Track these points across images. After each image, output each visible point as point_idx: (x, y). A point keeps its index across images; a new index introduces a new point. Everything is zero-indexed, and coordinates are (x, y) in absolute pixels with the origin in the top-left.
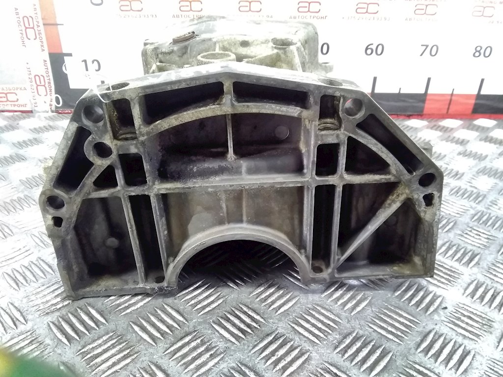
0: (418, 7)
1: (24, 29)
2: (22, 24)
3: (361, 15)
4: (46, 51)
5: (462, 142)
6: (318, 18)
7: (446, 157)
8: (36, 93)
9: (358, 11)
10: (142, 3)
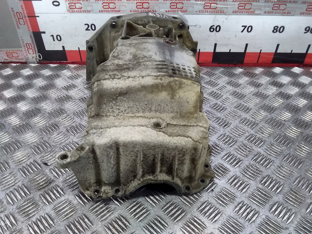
0: (240, 5)
1: (17, 19)
2: (16, 16)
3: (207, 10)
4: (31, 30)
5: (258, 85)
6: (182, 11)
7: (246, 97)
8: (28, 53)
9: (205, 7)
10: (81, 4)
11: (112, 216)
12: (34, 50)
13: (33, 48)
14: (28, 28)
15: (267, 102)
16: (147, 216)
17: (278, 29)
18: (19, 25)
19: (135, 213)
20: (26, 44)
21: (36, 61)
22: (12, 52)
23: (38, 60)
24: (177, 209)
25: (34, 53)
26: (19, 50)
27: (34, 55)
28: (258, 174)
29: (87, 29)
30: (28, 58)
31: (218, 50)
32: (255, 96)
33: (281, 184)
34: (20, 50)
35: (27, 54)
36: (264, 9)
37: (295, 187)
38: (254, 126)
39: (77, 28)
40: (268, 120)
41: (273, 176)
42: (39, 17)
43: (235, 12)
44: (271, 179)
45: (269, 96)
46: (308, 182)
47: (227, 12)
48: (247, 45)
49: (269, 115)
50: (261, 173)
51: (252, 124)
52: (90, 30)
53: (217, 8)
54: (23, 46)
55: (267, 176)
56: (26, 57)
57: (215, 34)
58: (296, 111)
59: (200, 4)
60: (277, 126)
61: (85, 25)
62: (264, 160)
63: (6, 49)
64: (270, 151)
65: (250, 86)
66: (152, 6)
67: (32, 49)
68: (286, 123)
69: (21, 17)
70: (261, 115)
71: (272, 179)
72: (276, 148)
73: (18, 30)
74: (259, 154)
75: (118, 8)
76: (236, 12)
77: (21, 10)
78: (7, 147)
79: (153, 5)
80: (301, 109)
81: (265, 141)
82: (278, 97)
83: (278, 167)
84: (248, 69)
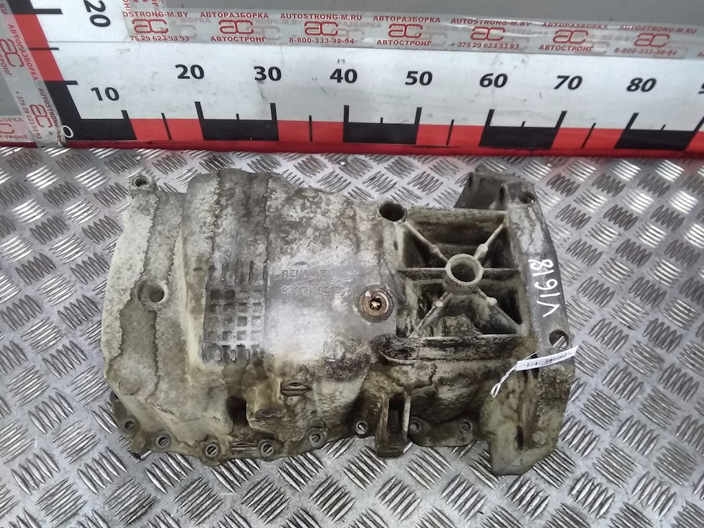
0: (559, 33)
1: (3, 54)
3: (478, 42)
4: (41, 79)
5: (581, 222)
6: (418, 43)
8: (36, 124)
9: (475, 36)
10: (166, 23)
12: (51, 119)
13: (49, 114)
14: (33, 74)
15: (595, 272)
17: (641, 85)
18: (9, 66)
20: (31, 107)
21: (60, 140)
23: (63, 140)
25: (53, 124)
26: (15, 119)
27: (54, 129)
28: (567, 472)
29: (181, 77)
30: (39, 134)
31: (495, 122)
32: (571, 253)
33: (608, 495)
34: (17, 119)
35: (34, 127)
36: (615, 44)
37: (634, 502)
39: (156, 73)
40: (595, 326)
41: (594, 476)
42: (57, 49)
43: (544, 49)
44: (590, 484)
45: (601, 254)
46: (659, 488)
47: (526, 47)
48: (564, 114)
49: (599, 310)
50: (572, 467)
52: (189, 77)
53: (502, 38)
54: (22, 111)
55: (583, 476)
56: (34, 133)
57: (493, 92)
58: (655, 300)
59: (463, 29)
60: (613, 342)
61: (177, 66)
62: (580, 435)
66: (343, 30)
67: (46, 116)
68: (631, 333)
69: (13, 51)
70: (582, 311)
71: (593, 484)
73: (7, 78)
74: (572, 419)
75: (259, 33)
76: (547, 48)
77: (11, 36)
78: (41, 414)
79: (348, 28)
80: (665, 293)
81: (585, 384)
82: (622, 256)
83: (606, 453)
84: (560, 166)
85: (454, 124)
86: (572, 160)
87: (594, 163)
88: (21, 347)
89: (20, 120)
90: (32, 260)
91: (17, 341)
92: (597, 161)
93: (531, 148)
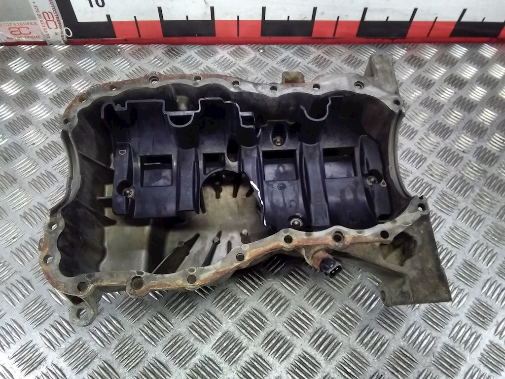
5: (429, 85)
7: (409, 109)
8: (47, 27)
11: (244, 311)
12: (57, 23)
13: (55, 19)
15: (440, 118)
16: (287, 307)
19: (271, 305)
20: (43, 13)
21: (63, 39)
22: (18, 27)
24: (323, 296)
25: (58, 26)
26: (31, 23)
27: (58, 30)
30: (48, 35)
31: (368, 18)
32: (423, 105)
33: (452, 255)
34: (33, 23)
35: (45, 29)
37: (470, 259)
38: (421, 163)
40: (440, 152)
41: (443, 243)
45: (443, 105)
46: (486, 250)
48: (415, 10)
49: (442, 141)
51: (417, 160)
54: (37, 17)
56: (45, 33)
58: (480, 134)
60: (453, 161)
63: (9, 22)
64: (441, 204)
65: (416, 86)
67: (53, 20)
68: (465, 155)
70: (431, 142)
71: (442, 248)
72: (449, 199)
80: (487, 129)
81: (435, 188)
82: (457, 107)
83: (450, 230)
84: (413, 49)
85: (339, 20)
86: (421, 45)
87: (436, 47)
88: (53, 174)
89: (35, 24)
90: (53, 118)
91: (50, 170)
92: (438, 45)
93: (392, 37)
